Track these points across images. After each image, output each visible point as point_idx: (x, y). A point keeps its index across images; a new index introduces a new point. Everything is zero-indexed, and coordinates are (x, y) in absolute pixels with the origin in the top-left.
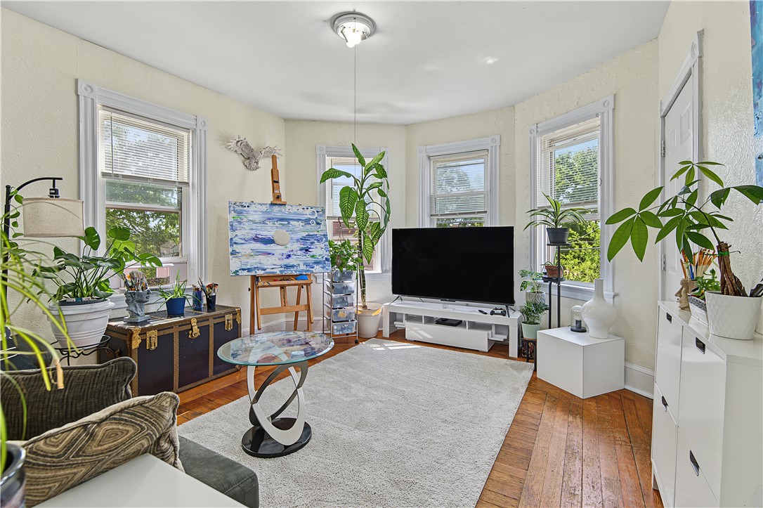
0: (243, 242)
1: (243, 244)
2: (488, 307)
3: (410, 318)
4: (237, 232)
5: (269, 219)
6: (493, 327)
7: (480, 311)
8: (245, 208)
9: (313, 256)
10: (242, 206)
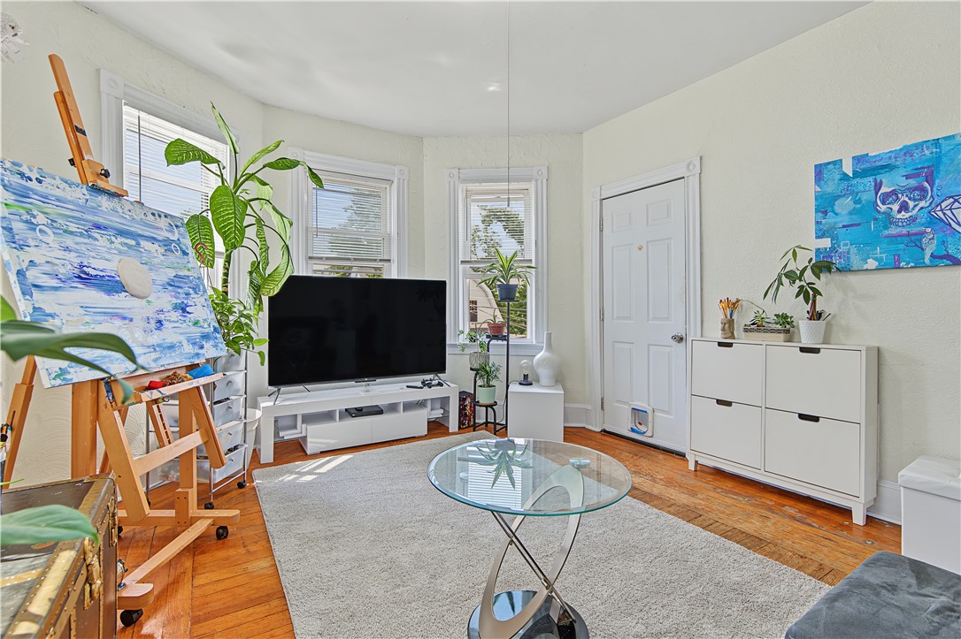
0: (54, 283)
1: (56, 289)
2: (417, 380)
3: (309, 419)
4: (32, 253)
5: (98, 227)
6: (429, 404)
7: (408, 387)
8: (29, 184)
9: (196, 323)
10: (22, 175)
